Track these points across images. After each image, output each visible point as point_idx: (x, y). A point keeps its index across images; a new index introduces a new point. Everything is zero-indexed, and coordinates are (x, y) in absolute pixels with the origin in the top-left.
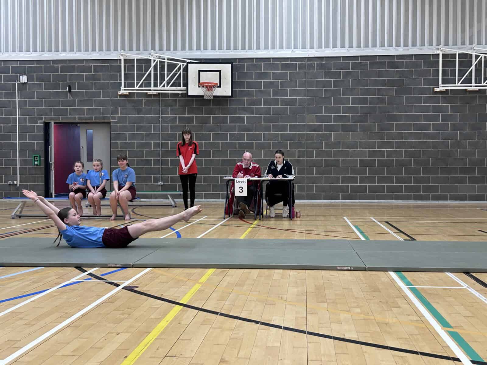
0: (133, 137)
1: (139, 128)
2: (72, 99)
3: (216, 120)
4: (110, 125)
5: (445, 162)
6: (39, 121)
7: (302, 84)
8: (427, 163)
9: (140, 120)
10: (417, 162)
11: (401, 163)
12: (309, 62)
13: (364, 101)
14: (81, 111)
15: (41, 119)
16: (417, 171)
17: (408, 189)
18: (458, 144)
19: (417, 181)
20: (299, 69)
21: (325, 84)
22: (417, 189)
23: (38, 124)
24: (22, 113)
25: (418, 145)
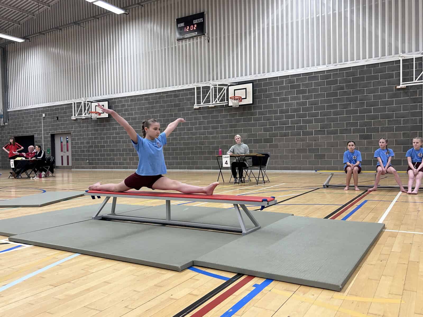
0: (78, 139)
1: (81, 135)
2: (59, 123)
3: (107, 130)
4: (71, 134)
5: (200, 148)
6: (49, 134)
7: (138, 109)
8: (192, 149)
9: (80, 131)
10: (188, 149)
11: (181, 149)
12: (141, 97)
13: (164, 116)
14: (61, 129)
15: (50, 132)
16: (188, 154)
17: (185, 163)
18: (206, 138)
19: (189, 158)
20: (137, 102)
21: (147, 108)
22: (189, 163)
23: (48, 135)
24: (44, 131)
25: (189, 139)
